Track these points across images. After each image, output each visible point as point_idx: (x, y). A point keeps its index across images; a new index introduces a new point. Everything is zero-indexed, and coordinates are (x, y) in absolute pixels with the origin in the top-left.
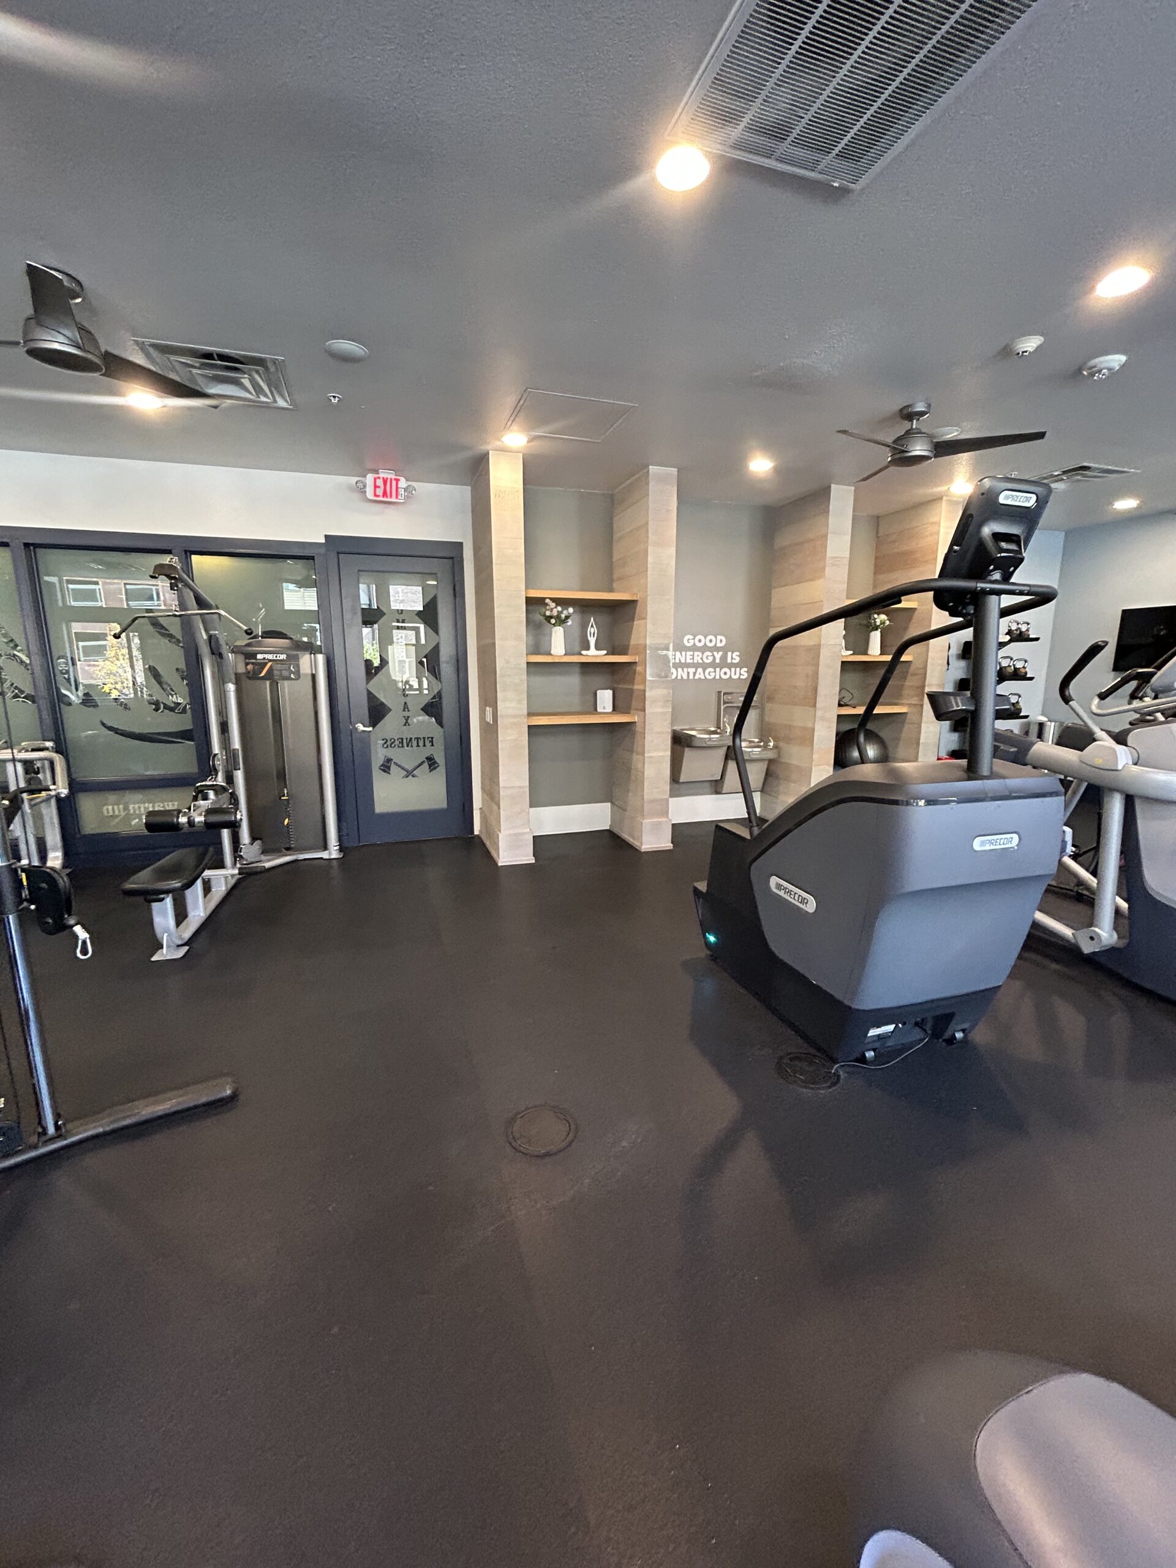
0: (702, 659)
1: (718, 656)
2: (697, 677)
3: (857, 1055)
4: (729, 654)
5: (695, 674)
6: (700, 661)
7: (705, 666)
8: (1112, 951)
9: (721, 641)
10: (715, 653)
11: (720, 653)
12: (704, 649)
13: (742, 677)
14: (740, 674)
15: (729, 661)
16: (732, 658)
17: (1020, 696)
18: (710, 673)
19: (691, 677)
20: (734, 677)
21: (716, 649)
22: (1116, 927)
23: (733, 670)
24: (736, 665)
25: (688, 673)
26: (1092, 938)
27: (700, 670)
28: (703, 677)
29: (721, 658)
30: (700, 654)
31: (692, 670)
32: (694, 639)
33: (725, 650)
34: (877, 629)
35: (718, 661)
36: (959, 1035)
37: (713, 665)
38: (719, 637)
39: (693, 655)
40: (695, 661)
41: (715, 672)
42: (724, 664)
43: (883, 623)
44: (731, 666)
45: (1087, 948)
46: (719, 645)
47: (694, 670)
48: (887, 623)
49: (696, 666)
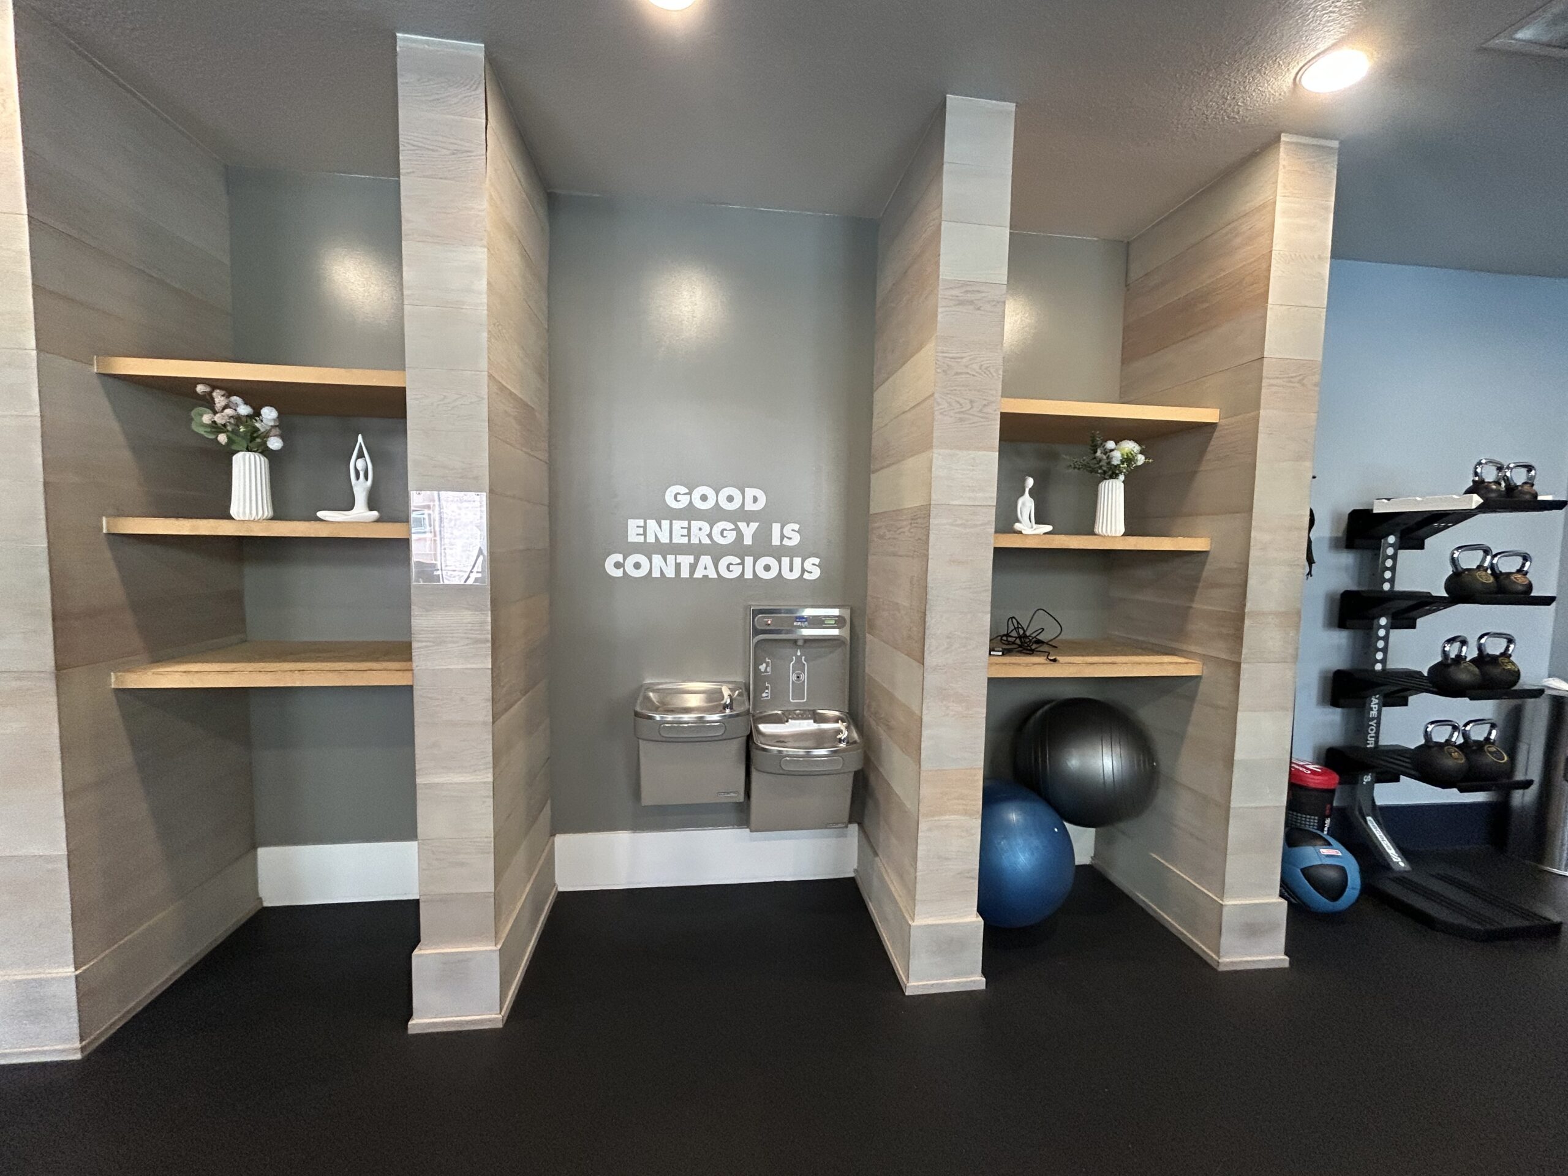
0: (710, 536)
1: (749, 531)
2: (698, 574)
4: (776, 527)
5: (693, 568)
6: (706, 541)
7: (717, 552)
9: (755, 499)
10: (742, 525)
11: (754, 526)
12: (715, 515)
13: (806, 576)
14: (803, 570)
15: (776, 541)
16: (783, 537)
17: (1510, 641)
18: (730, 568)
19: (685, 573)
20: (787, 575)
21: (742, 515)
23: (785, 561)
24: (791, 552)
25: (678, 566)
27: (706, 560)
28: (713, 575)
29: (755, 536)
30: (706, 526)
31: (686, 560)
32: (690, 493)
33: (764, 519)
34: (1114, 475)
35: (748, 541)
37: (738, 549)
38: (750, 492)
39: (689, 529)
40: (695, 541)
41: (742, 563)
42: (762, 547)
43: (1129, 459)
44: (779, 553)
46: (750, 506)
47: (691, 559)
48: (1141, 459)
49: (698, 551)
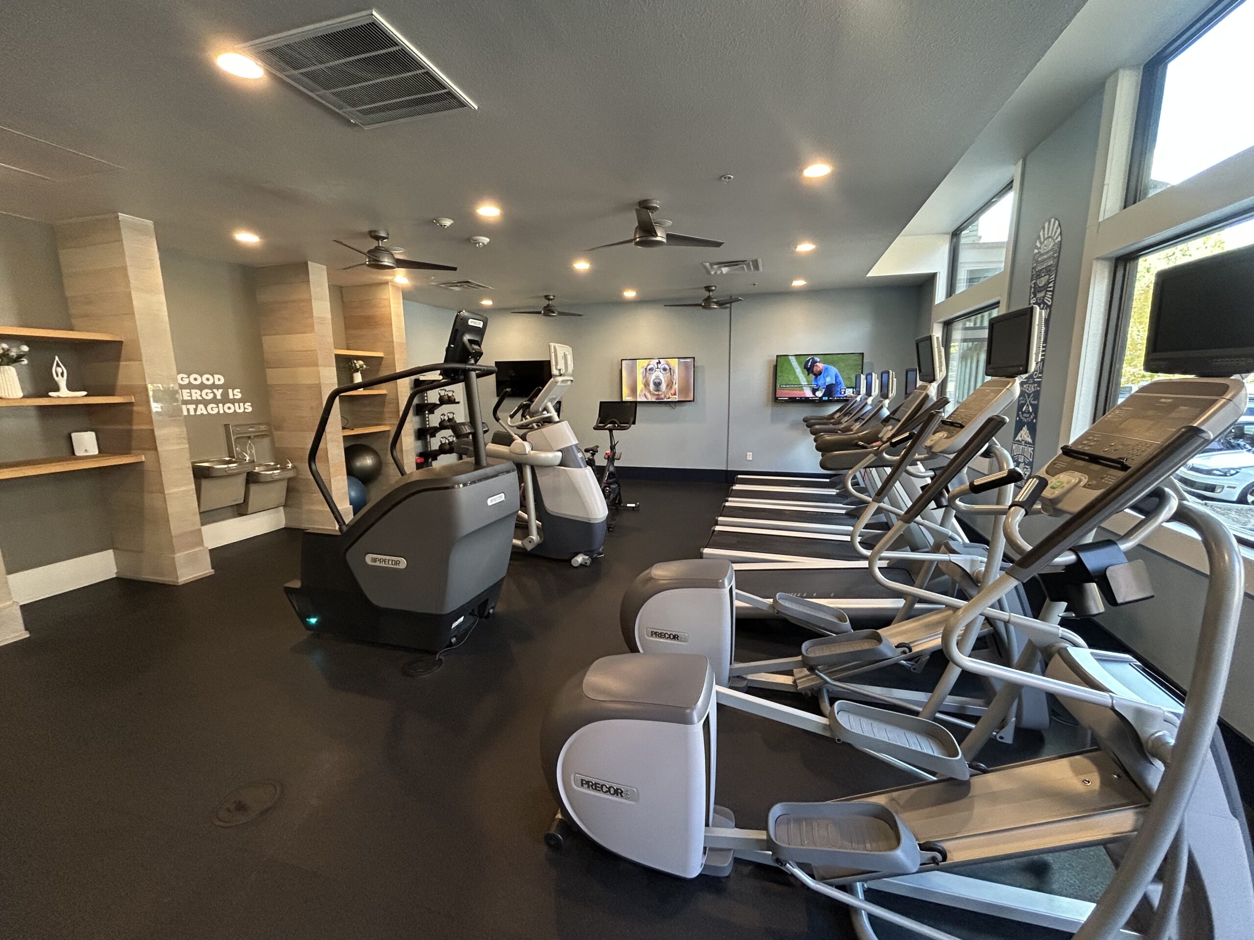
0: (201, 396)
1: (219, 393)
2: (199, 413)
3: (448, 643)
4: (230, 391)
5: (195, 410)
6: (200, 398)
7: (206, 403)
8: (539, 546)
9: (219, 380)
10: (215, 391)
11: (221, 391)
12: (202, 387)
13: (246, 410)
14: (245, 408)
15: (231, 397)
16: (234, 395)
18: (213, 409)
19: (192, 413)
20: (238, 411)
21: (213, 386)
22: (538, 533)
23: (236, 405)
24: (238, 401)
25: (188, 410)
26: (530, 542)
27: (201, 406)
28: (205, 413)
29: (221, 395)
30: (199, 392)
31: (192, 407)
32: (189, 377)
33: (225, 387)
34: (358, 372)
35: (219, 397)
36: (491, 611)
37: (214, 400)
38: (216, 376)
39: (190, 393)
40: (194, 398)
41: (218, 407)
42: (225, 399)
43: (361, 366)
44: (233, 401)
45: (529, 547)
46: (217, 382)
47: (194, 406)
48: (365, 366)
49: (197, 402)
